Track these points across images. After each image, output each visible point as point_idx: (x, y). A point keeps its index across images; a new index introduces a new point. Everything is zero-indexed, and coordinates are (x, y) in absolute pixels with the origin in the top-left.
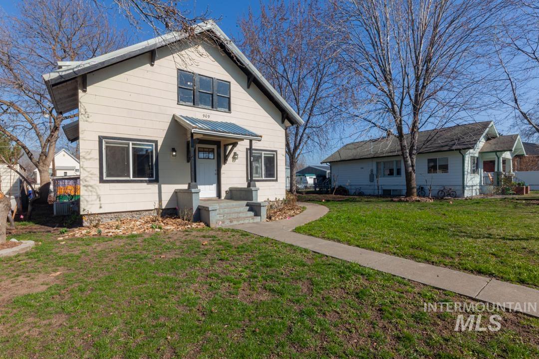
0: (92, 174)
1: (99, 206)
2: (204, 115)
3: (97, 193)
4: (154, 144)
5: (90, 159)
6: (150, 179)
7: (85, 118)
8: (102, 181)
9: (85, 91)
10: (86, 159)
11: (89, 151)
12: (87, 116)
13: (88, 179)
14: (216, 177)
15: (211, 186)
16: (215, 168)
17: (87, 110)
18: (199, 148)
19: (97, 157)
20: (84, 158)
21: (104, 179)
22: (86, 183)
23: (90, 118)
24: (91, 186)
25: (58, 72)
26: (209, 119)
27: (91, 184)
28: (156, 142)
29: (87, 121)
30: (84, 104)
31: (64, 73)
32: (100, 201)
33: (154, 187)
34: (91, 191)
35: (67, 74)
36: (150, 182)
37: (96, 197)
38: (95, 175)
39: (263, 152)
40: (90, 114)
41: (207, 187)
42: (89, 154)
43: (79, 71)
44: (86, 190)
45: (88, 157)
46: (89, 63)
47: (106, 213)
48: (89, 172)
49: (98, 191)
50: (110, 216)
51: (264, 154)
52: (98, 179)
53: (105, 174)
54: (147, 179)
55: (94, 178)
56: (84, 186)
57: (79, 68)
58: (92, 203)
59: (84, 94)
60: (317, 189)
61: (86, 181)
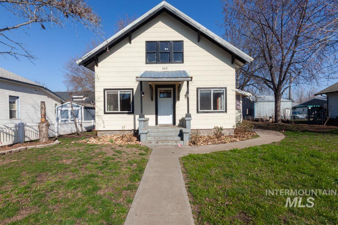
0: (100, 110)
1: (103, 126)
2: (163, 68)
3: (102, 119)
4: (131, 91)
5: (99, 101)
6: (129, 112)
7: (97, 80)
8: (105, 113)
9: (97, 66)
10: (98, 102)
11: (99, 97)
12: (98, 79)
13: (99, 112)
14: (172, 110)
15: (168, 116)
16: (172, 103)
17: (98, 76)
18: (160, 91)
19: (103, 100)
20: (97, 101)
21: (106, 112)
22: (98, 114)
23: (100, 79)
24: (100, 116)
25: (82, 59)
26: (167, 70)
27: (100, 114)
28: (132, 89)
29: (98, 82)
30: (97, 73)
31: (84, 59)
32: (104, 124)
33: (131, 116)
34: (100, 119)
35: (86, 59)
36: (129, 113)
37: (102, 121)
38: (102, 110)
39: (212, 90)
40: (100, 78)
41: (166, 117)
42: (99, 99)
43: (90, 56)
44: (98, 118)
45: (99, 100)
46: (94, 51)
47: (107, 131)
48: (99, 108)
49: (103, 118)
50: (109, 132)
51: (213, 91)
52: (103, 112)
53: (106, 110)
54: (127, 112)
55: (101, 112)
56: (97, 116)
57: (90, 55)
58: (100, 125)
59: (97, 67)
60: (311, 119)
61: (98, 113)
